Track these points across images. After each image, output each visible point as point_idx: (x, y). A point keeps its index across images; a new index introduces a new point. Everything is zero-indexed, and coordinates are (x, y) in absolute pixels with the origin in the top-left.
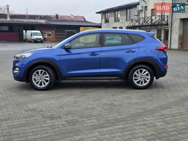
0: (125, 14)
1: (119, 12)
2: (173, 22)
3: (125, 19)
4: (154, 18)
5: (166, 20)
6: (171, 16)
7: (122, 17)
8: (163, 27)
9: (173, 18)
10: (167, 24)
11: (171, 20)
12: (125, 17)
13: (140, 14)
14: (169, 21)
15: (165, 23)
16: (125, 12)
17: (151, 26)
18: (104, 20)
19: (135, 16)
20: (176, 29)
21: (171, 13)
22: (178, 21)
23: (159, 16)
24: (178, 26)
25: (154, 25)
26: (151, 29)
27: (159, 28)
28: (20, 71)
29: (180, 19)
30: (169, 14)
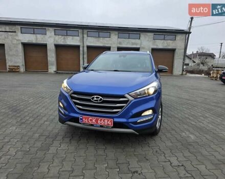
28: (156, 115)
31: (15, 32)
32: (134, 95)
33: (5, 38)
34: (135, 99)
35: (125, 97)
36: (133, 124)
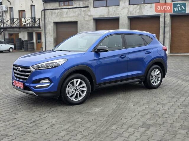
2: (46, 25)
4: (23, 20)
5: (38, 22)
6: (43, 18)
8: (35, 29)
9: (46, 21)
10: (39, 27)
11: (43, 22)
14: (41, 23)
15: (36, 25)
17: (19, 28)
20: (51, 32)
21: (43, 16)
22: (52, 24)
23: (32, 18)
24: (52, 29)
25: (25, 28)
26: (20, 32)
27: (30, 30)
28: (53, 84)
29: (54, 22)
30: (40, 17)
31: (88, 7)
32: (36, 67)
33: (79, 14)
34: (36, 70)
35: (29, 69)
36: (34, 88)
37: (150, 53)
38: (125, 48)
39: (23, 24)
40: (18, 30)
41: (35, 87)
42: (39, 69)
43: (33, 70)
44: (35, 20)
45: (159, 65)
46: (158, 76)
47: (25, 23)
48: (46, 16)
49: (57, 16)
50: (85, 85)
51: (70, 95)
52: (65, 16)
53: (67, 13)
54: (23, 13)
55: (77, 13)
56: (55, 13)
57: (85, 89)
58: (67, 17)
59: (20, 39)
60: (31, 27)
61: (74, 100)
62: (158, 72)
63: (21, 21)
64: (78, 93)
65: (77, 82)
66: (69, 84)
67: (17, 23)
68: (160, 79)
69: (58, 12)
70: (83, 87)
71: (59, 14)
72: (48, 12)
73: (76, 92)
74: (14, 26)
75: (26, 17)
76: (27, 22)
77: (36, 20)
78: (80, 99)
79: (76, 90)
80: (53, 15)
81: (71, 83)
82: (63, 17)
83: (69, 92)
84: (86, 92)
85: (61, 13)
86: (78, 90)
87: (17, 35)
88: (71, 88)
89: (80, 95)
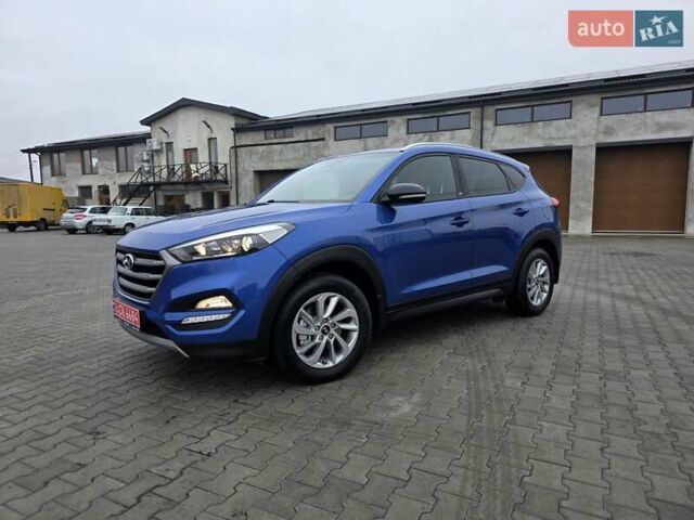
0: (114, 158)
1: (94, 152)
2: (239, 177)
3: (115, 168)
4: (193, 167)
5: (222, 172)
6: (233, 164)
7: (106, 163)
8: (216, 186)
9: (240, 170)
10: (226, 182)
11: (234, 172)
12: (114, 163)
13: (156, 158)
14: (229, 173)
15: (219, 177)
16: (111, 152)
17: (186, 184)
18: (47, 170)
19: (143, 161)
20: (249, 191)
21: (233, 159)
22: (251, 176)
23: (210, 163)
24: (252, 184)
25: (197, 183)
26: (187, 191)
27: (208, 188)
28: (242, 312)
29: (255, 172)
30: (227, 162)
31: (323, 139)
32: (184, 253)
33: (304, 154)
34: (184, 262)
35: (159, 258)
36: (175, 328)
37: (526, 212)
38: (464, 197)
39: (194, 176)
40: (182, 187)
41: (178, 325)
42: (195, 258)
43: (171, 261)
44: (216, 168)
45: (545, 249)
46: (543, 279)
47: (196, 174)
48: (239, 160)
49: (262, 158)
50: (354, 311)
51: (305, 349)
52: (276, 158)
53: (281, 152)
54: (193, 153)
55: (301, 152)
56: (257, 153)
57: (353, 326)
58: (281, 161)
59: (188, 206)
60: (209, 182)
61: (319, 365)
62: (541, 268)
63: (188, 171)
64: (332, 341)
65: (327, 302)
66: (302, 309)
67: (179, 173)
68: (547, 287)
69: (263, 152)
70: (347, 320)
71: (265, 154)
72: (242, 151)
73: (326, 338)
74: (176, 179)
75: (200, 161)
76: (201, 171)
77: (220, 167)
78: (339, 359)
79: (323, 332)
80: (254, 157)
81: (306, 309)
82: (273, 161)
83: (301, 338)
84: (355, 336)
85: (269, 152)
86: (332, 331)
87: (181, 199)
88: (308, 326)
89: (338, 349)
